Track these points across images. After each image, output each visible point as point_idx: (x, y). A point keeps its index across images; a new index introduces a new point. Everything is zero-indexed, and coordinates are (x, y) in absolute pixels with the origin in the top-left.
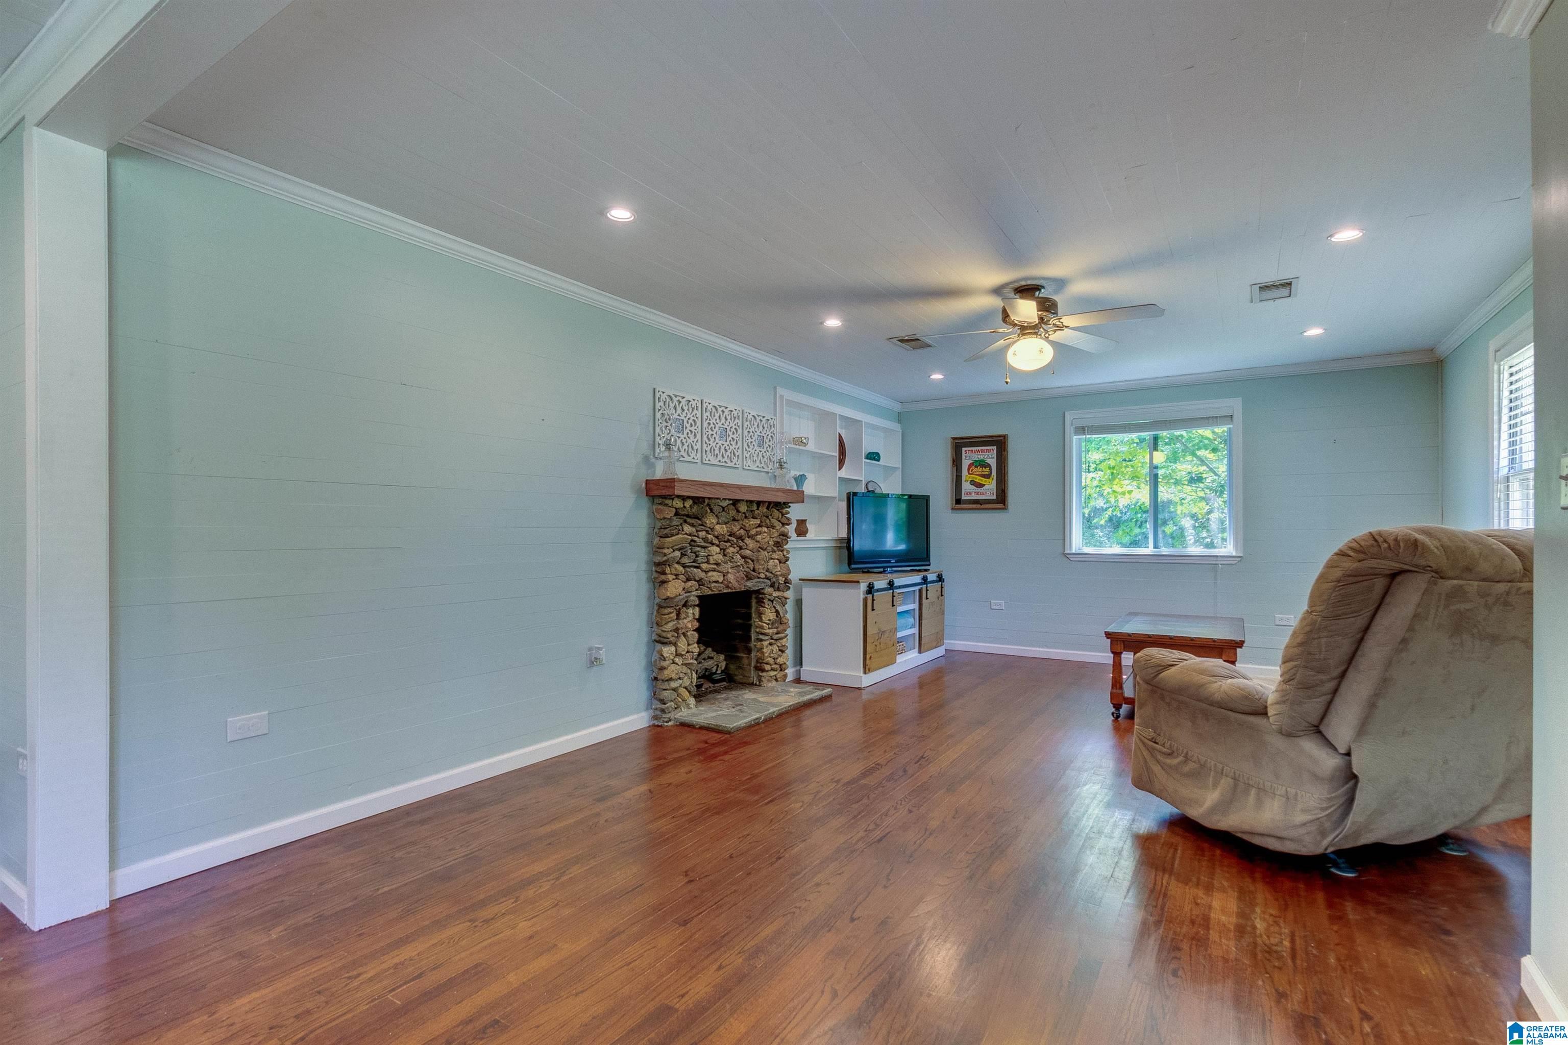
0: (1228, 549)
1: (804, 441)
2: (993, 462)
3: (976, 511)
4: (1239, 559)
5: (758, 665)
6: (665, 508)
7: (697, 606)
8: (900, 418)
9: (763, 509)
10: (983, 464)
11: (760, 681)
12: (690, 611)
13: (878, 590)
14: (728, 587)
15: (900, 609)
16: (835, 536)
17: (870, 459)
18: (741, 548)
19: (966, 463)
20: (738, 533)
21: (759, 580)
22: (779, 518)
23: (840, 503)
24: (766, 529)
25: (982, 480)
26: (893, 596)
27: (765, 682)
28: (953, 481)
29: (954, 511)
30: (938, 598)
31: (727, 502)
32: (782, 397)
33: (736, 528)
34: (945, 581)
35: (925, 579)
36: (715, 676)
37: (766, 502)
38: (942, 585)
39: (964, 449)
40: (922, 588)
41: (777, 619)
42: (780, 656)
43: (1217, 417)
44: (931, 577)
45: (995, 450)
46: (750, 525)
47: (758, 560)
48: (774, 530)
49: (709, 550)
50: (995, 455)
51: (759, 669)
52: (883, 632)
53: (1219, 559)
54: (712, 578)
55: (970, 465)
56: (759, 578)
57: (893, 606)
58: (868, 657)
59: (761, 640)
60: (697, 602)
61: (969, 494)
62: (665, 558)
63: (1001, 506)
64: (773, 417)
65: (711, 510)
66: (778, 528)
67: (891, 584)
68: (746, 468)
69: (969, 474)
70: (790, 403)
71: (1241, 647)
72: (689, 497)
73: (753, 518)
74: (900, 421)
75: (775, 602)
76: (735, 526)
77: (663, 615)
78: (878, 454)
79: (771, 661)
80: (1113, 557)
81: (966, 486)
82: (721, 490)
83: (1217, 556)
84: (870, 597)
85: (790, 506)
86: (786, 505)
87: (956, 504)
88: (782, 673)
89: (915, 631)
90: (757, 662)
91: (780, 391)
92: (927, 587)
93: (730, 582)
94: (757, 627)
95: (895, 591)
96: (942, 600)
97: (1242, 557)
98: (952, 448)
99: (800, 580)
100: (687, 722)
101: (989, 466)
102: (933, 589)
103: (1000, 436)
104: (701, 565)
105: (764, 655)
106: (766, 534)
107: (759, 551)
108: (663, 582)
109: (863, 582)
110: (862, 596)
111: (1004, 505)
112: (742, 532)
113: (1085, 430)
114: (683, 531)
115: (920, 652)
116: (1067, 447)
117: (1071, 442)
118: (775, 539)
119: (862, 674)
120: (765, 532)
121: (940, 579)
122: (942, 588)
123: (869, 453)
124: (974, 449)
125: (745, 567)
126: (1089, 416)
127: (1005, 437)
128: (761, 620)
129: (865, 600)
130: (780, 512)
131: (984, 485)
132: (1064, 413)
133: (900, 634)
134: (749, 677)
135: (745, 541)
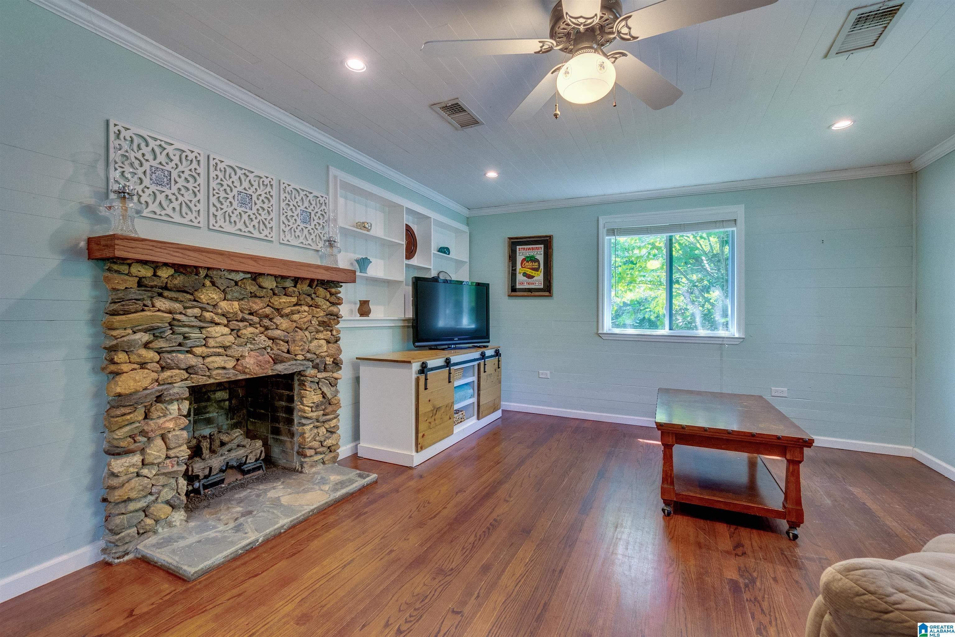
0: (734, 331)
1: (367, 226)
2: (541, 258)
3: (527, 298)
4: (742, 340)
5: (301, 450)
6: (116, 275)
7: (186, 399)
8: (468, 221)
9: (304, 287)
10: (533, 260)
11: (302, 467)
12: (174, 407)
13: (432, 369)
14: (244, 373)
15: (457, 383)
16: (402, 317)
17: (441, 252)
18: (267, 328)
19: (519, 258)
20: (261, 311)
21: (294, 362)
22: (326, 297)
23: (407, 287)
24: (306, 308)
25: (532, 273)
26: (450, 373)
27: (306, 470)
28: (509, 273)
29: (510, 298)
30: (495, 370)
31: (241, 276)
32: (335, 177)
33: (257, 305)
34: (502, 355)
35: (483, 356)
36: (245, 466)
37: (307, 279)
38: (499, 359)
39: (518, 247)
40: (480, 363)
41: (324, 401)
42: (328, 438)
43: (723, 221)
44: (489, 352)
45: (543, 248)
46: (280, 303)
47: (294, 341)
48: (318, 310)
49: (207, 331)
50: (542, 252)
51: (302, 454)
52: (438, 409)
53: (725, 339)
54: (212, 364)
55: (523, 260)
56: (296, 360)
57: (450, 382)
58: (420, 435)
59: (304, 425)
60: (187, 394)
61: (522, 283)
62: (114, 342)
63: (547, 294)
64: (325, 196)
65: (213, 283)
66: (325, 307)
67: (448, 363)
68: (283, 242)
69: (522, 267)
70: (347, 187)
71: (810, 447)
72: (166, 265)
73: (285, 295)
74: (468, 224)
75: (320, 384)
76: (255, 303)
77: (113, 417)
78: (448, 249)
79: (316, 444)
80: (636, 336)
81: (520, 278)
82: (220, 258)
83: (724, 338)
84: (422, 377)
85: (341, 286)
86: (336, 284)
87: (512, 292)
88: (332, 455)
89: (474, 400)
90: (300, 447)
91: (333, 171)
92: (485, 362)
93: (246, 368)
94: (299, 411)
95: (451, 368)
96: (498, 372)
97: (744, 338)
98: (509, 246)
99: (357, 358)
100: (148, 555)
101: (537, 261)
102: (491, 363)
103: (546, 236)
104: (194, 349)
105: (305, 441)
106: (306, 314)
107: (296, 331)
108: (118, 374)
109: (415, 362)
110: (414, 376)
111: (550, 293)
112: (268, 310)
113: (614, 232)
114: (153, 306)
115: (478, 418)
116: (600, 245)
117: (603, 239)
118: (320, 319)
119: (414, 453)
120: (305, 311)
121: (497, 354)
122: (499, 361)
123: (441, 248)
124: (526, 247)
125: (275, 348)
126: (617, 221)
127: (550, 237)
128: (302, 404)
129: (417, 380)
130: (329, 291)
131: (533, 277)
132: (598, 218)
133: (456, 407)
134: (292, 462)
135: (275, 320)
